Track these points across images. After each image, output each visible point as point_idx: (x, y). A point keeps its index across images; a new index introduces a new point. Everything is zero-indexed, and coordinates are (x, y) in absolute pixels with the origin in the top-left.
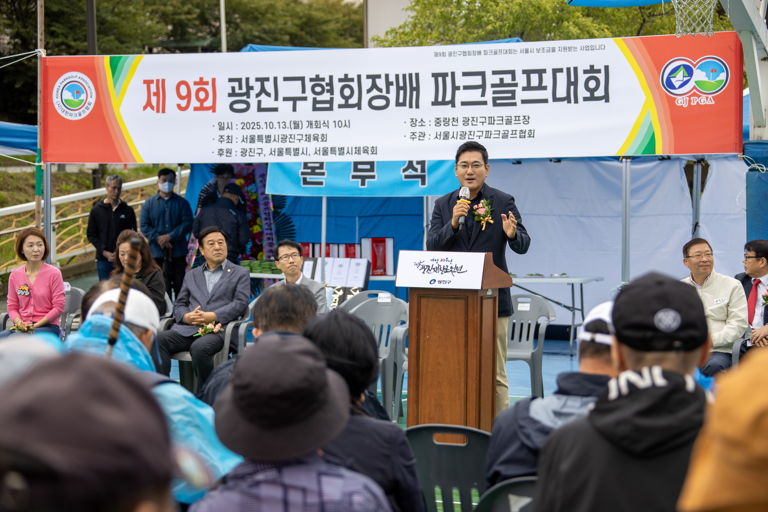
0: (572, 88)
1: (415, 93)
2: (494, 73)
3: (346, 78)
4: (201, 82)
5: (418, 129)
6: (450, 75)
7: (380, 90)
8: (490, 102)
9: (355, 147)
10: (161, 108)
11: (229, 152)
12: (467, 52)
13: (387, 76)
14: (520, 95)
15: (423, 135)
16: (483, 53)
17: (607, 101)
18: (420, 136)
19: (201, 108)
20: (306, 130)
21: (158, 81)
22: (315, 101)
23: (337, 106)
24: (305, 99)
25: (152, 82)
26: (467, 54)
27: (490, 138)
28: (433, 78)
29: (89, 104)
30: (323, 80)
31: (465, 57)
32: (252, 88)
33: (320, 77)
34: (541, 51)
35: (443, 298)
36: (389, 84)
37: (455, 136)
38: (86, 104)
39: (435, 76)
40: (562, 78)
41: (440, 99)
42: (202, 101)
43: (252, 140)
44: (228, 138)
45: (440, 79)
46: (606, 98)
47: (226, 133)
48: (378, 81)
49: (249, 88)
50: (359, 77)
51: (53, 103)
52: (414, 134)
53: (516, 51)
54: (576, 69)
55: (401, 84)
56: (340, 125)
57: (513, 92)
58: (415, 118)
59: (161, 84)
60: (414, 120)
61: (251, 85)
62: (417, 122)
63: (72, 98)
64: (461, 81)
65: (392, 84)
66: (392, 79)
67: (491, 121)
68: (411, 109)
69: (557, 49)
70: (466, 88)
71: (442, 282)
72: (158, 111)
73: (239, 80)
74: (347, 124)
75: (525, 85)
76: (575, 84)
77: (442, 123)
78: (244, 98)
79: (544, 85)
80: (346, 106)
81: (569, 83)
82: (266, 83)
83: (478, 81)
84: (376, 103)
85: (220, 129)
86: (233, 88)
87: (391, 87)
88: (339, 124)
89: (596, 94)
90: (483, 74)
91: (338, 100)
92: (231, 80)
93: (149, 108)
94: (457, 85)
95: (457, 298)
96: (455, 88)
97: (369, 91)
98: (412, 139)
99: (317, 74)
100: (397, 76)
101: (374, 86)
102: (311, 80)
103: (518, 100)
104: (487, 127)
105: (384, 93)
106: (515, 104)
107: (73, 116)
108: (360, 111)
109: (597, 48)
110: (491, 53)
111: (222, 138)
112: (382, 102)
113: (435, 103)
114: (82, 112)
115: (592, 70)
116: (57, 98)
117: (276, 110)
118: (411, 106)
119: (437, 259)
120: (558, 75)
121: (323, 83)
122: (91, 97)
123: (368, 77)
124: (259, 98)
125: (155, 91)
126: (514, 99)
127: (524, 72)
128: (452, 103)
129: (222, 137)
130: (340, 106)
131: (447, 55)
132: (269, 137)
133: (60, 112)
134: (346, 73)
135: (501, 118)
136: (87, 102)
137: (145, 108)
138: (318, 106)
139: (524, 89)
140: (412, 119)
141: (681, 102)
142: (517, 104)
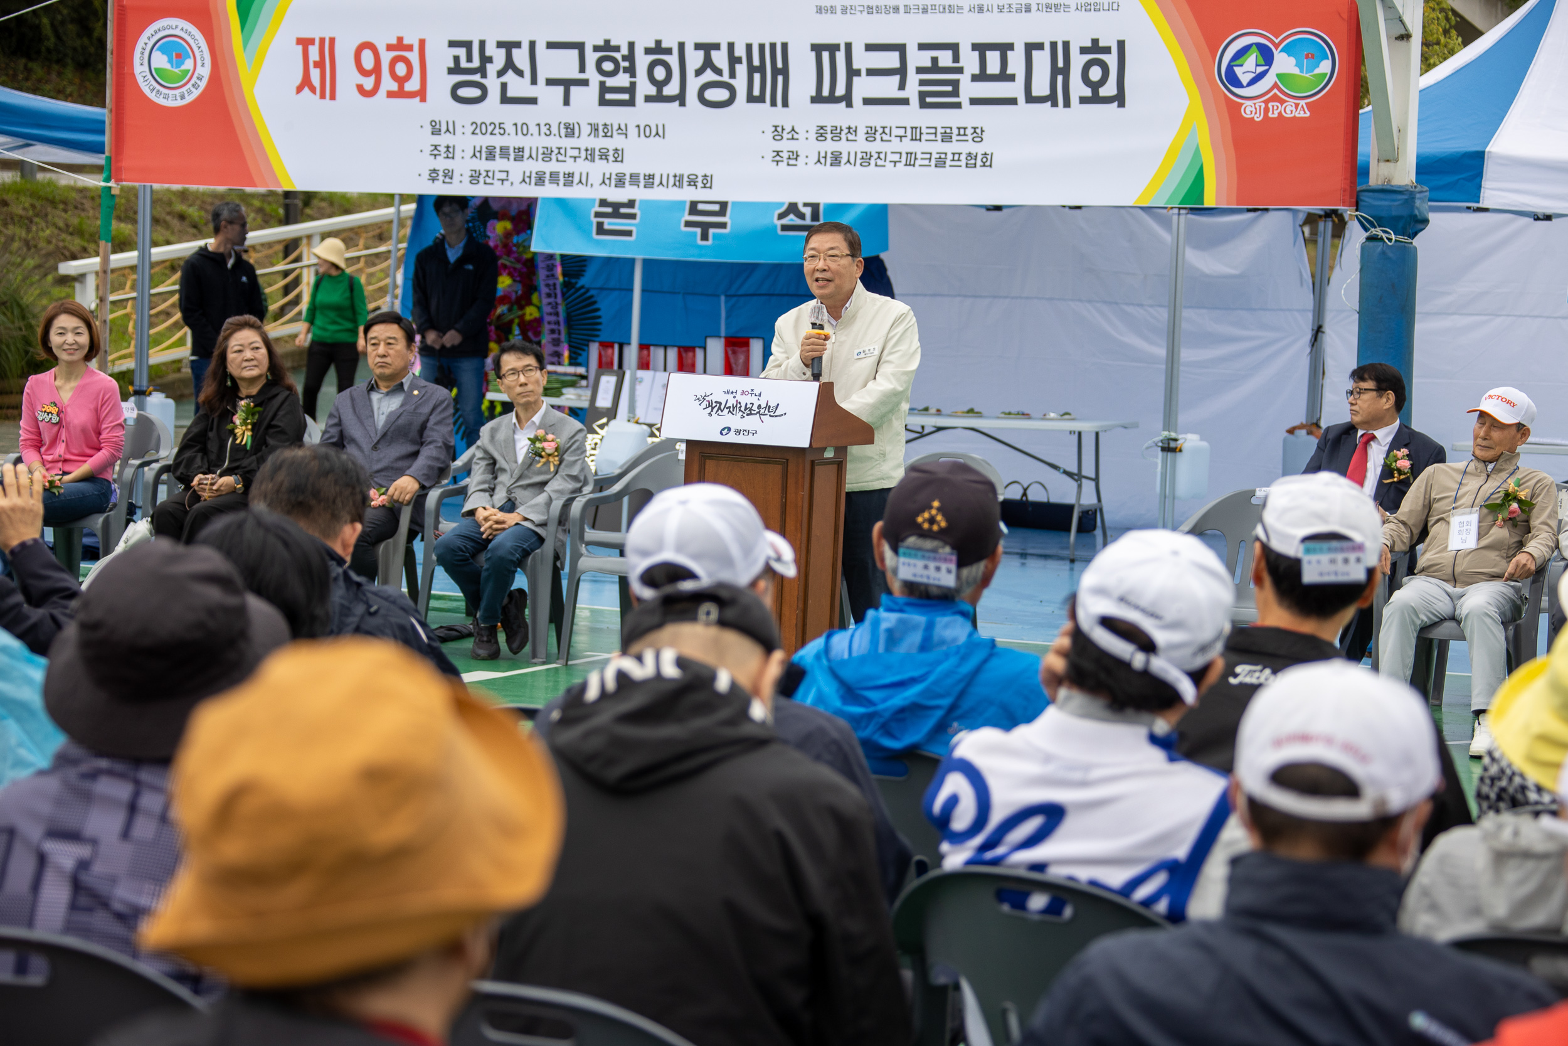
0: (1060, 78)
1: (780, 79)
2: (922, 47)
3: (658, 48)
4: (400, 45)
5: (785, 146)
6: (843, 48)
7: (719, 72)
8: (915, 101)
9: (673, 174)
10: (328, 90)
11: (449, 175)
12: (874, 8)
13: (731, 46)
14: (969, 89)
15: (795, 156)
16: (902, 9)
17: (1122, 104)
18: (789, 158)
19: (400, 94)
20: (586, 141)
21: (322, 40)
22: (604, 89)
23: (643, 99)
24: (585, 83)
25: (311, 41)
26: (875, 11)
27: (914, 165)
28: (813, 54)
29: (200, 78)
30: (617, 49)
31: (870, 16)
32: (490, 60)
33: (613, 43)
34: (1005, 10)
35: (745, 461)
36: (733, 60)
37: (852, 161)
38: (194, 79)
39: (817, 48)
40: (1042, 59)
41: (826, 92)
42: (401, 81)
43: (491, 156)
44: (448, 151)
45: (826, 55)
46: (1120, 99)
47: (443, 140)
48: (714, 54)
49: (486, 60)
50: (681, 46)
51: (133, 75)
52: (778, 153)
53: (961, 8)
54: (1066, 45)
55: (756, 62)
56: (648, 134)
57: (955, 84)
58: (780, 124)
59: (328, 46)
60: (779, 129)
61: (488, 53)
62: (785, 132)
63: (168, 66)
64: (863, 59)
65: (739, 60)
66: (740, 51)
67: (916, 134)
68: (774, 108)
69: (1034, 8)
70: (871, 72)
71: (742, 433)
72: (323, 96)
73: (467, 45)
74: (661, 132)
75: (977, 71)
76: (1066, 71)
77: (829, 136)
78: (477, 77)
79: (1009, 72)
80: (659, 98)
81: (1055, 71)
82: (515, 51)
83: (891, 60)
84: (712, 95)
85: (433, 134)
86: (457, 59)
87: (738, 66)
88: (645, 131)
89: (1103, 92)
90: (901, 49)
91: (645, 88)
92: (453, 44)
93: (306, 90)
94: (855, 66)
95: (768, 462)
96: (852, 73)
97: (699, 72)
98: (775, 163)
99: (607, 38)
100: (749, 47)
101: (708, 64)
102: (596, 49)
103: (964, 98)
104: (908, 146)
105: (726, 78)
106: (958, 106)
107: (171, 100)
108: (682, 108)
109: (1106, 7)
110: (917, 11)
111: (436, 149)
112: (721, 95)
113: (818, 99)
114: (186, 93)
115: (1096, 47)
116: (142, 64)
117: (533, 101)
118: (774, 103)
119: (735, 391)
120: (1035, 54)
121: (618, 56)
122: (203, 65)
123: (698, 46)
124: (504, 79)
125: (317, 58)
126: (957, 95)
127: (975, 47)
128: (847, 99)
129: (436, 147)
130: (648, 99)
131: (839, 11)
132: (520, 150)
133: (146, 90)
134: (658, 38)
135: (933, 131)
136: (196, 75)
137: (299, 90)
138: (608, 96)
139: (975, 78)
140: (776, 127)
141: (1251, 111)
142: (963, 105)
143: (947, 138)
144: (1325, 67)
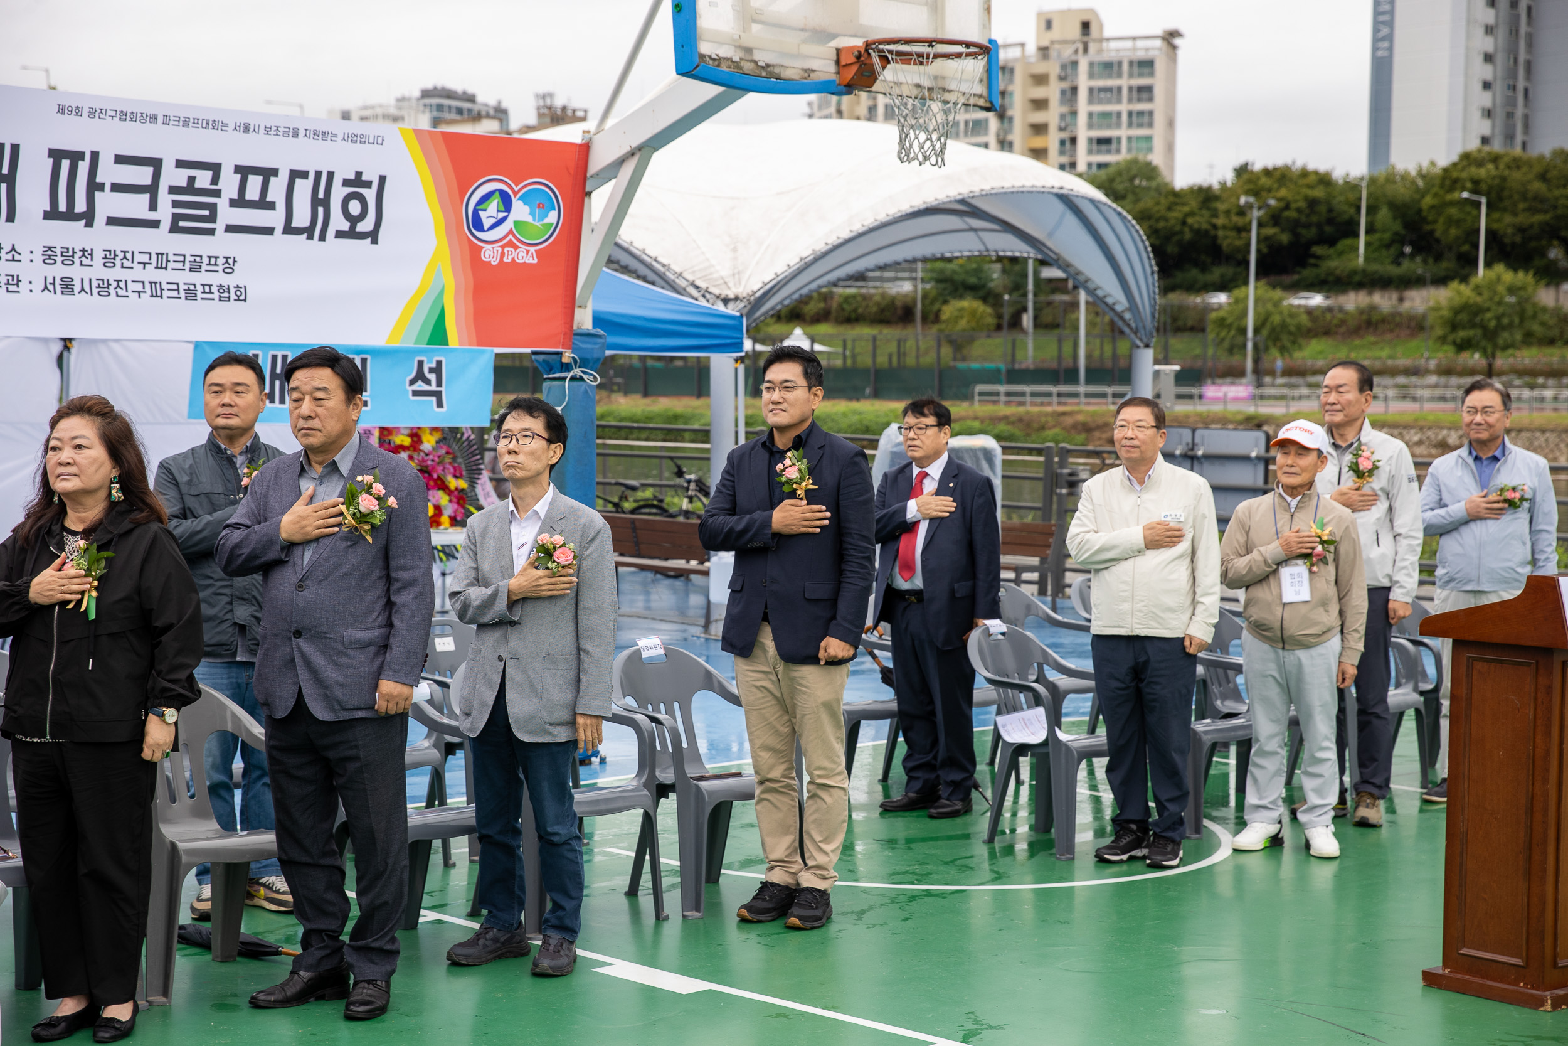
0: (320, 210)
1: (4, 187)
2: (180, 164)
6: (88, 157)
8: (166, 224)
12: (128, 114)
14: (227, 215)
15: (16, 281)
16: (160, 119)
17: (375, 241)
18: (8, 284)
26: (128, 118)
28: (51, 160)
31: (123, 123)
34: (272, 132)
37: (87, 289)
39: (56, 155)
40: (303, 189)
41: (62, 207)
45: (66, 164)
46: (373, 236)
53: (226, 125)
54: (331, 175)
57: (213, 208)
64: (109, 173)
67: (162, 261)
69: (302, 133)
70: (117, 188)
75: (235, 196)
76: (326, 203)
77: (59, 259)
79: (269, 199)
81: (316, 202)
89: (361, 227)
90: (156, 164)
94: (99, 180)
96: (95, 187)
103: (220, 226)
104: (151, 274)
106: (211, 232)
109: (371, 140)
110: (177, 123)
113: (52, 214)
115: (358, 181)
120: (298, 181)
126: (214, 222)
127: (238, 169)
128: (88, 218)
131: (85, 113)
135: (181, 258)
139: (233, 203)
141: (490, 255)
142: (217, 233)
143: (196, 267)
144: (552, 217)
